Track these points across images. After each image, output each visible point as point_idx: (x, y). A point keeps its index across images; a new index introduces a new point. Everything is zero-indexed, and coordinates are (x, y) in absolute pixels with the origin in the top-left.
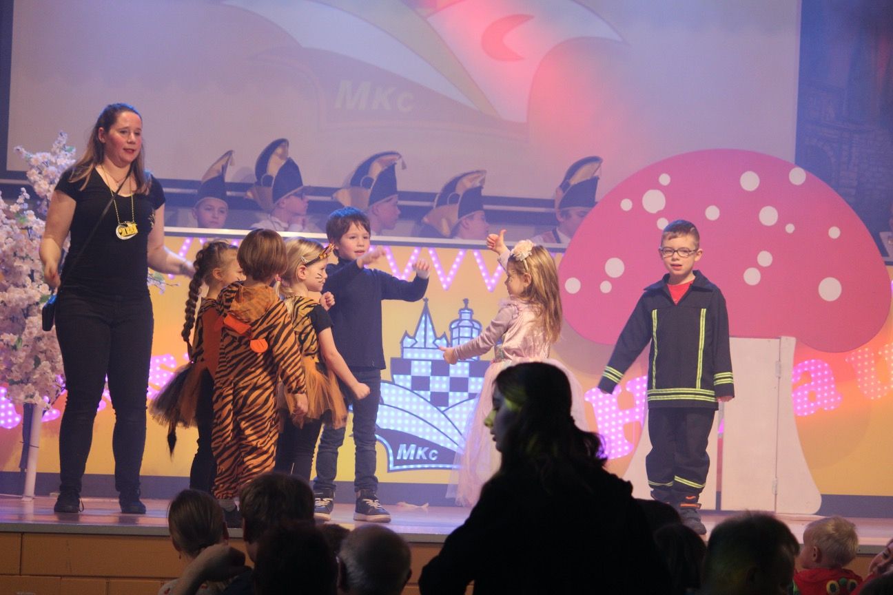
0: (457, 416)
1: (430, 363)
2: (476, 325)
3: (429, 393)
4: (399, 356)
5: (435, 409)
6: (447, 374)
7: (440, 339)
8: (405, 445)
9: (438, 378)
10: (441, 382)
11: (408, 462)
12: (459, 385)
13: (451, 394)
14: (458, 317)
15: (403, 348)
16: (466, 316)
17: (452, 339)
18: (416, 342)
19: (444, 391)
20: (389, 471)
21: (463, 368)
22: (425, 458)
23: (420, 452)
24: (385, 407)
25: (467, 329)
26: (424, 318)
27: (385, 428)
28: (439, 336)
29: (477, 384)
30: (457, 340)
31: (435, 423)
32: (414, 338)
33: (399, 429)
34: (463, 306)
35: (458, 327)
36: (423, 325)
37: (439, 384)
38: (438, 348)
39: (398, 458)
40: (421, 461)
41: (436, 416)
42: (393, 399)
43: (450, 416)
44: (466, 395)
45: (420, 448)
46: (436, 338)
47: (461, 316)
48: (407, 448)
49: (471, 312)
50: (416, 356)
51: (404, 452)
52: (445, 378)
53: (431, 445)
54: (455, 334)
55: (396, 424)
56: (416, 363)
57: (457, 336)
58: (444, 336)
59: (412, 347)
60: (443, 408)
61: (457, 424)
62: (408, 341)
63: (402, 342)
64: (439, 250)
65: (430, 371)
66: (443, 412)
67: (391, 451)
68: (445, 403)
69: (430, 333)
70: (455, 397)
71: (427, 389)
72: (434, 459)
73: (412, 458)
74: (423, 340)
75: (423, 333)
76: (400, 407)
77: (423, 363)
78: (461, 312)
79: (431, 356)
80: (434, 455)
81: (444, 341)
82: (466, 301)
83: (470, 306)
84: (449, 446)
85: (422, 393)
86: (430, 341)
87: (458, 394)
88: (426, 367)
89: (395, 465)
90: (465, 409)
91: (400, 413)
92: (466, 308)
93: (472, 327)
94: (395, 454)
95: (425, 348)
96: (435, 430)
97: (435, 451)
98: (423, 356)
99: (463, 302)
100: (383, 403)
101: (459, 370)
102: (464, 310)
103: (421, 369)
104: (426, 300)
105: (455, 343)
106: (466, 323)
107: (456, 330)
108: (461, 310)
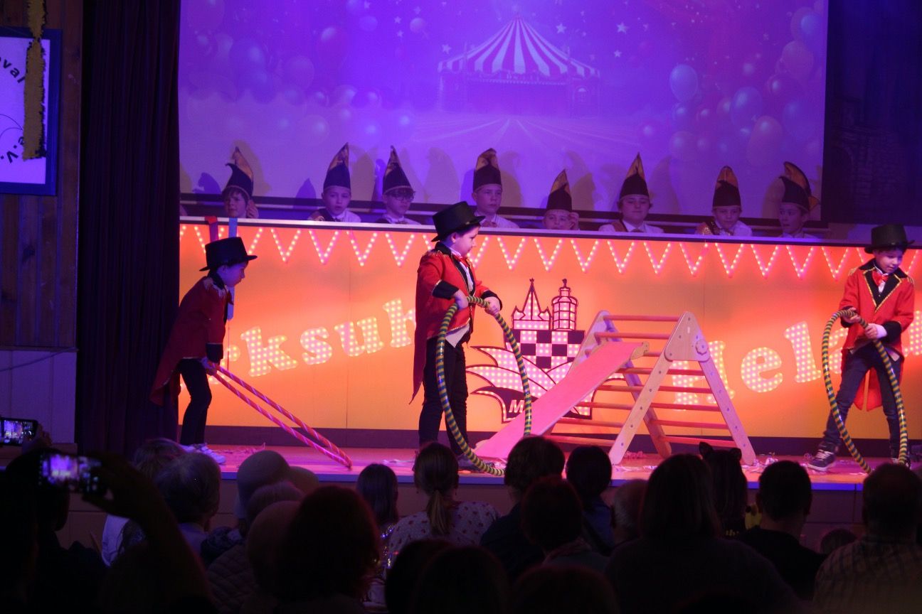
1: (535, 333)
2: (573, 301)
3: (535, 357)
5: (540, 370)
6: (549, 341)
7: (544, 312)
8: (516, 401)
9: (541, 345)
10: (544, 348)
12: (560, 350)
13: (553, 358)
14: (558, 294)
15: (514, 321)
16: (565, 293)
18: (525, 315)
19: (547, 356)
20: (503, 422)
24: (499, 369)
26: (530, 296)
27: (498, 386)
28: (543, 309)
29: (573, 349)
31: (540, 382)
32: (522, 312)
33: (510, 387)
34: (562, 285)
35: (559, 302)
36: (529, 301)
37: (544, 350)
38: (543, 320)
39: (510, 411)
41: (540, 376)
42: (505, 363)
43: (552, 376)
44: (565, 358)
46: (541, 312)
48: (518, 403)
49: (569, 290)
50: (524, 327)
52: (547, 345)
54: (557, 309)
55: (508, 384)
56: (523, 333)
58: (547, 310)
59: (521, 320)
60: (546, 370)
62: (518, 315)
63: (513, 316)
64: (541, 238)
66: (546, 373)
67: (504, 406)
68: (549, 366)
69: (536, 308)
70: (557, 360)
71: (533, 353)
74: (530, 314)
75: (530, 308)
76: (511, 369)
78: (561, 290)
79: (536, 327)
81: (547, 314)
82: (565, 281)
83: (567, 286)
85: (529, 357)
86: (536, 314)
87: (558, 358)
88: (532, 336)
90: (564, 370)
91: (511, 374)
92: (565, 287)
93: (570, 303)
94: (508, 408)
95: (532, 320)
96: (540, 388)
99: (562, 282)
100: (496, 366)
101: (559, 338)
102: (563, 288)
103: (528, 338)
104: (532, 280)
105: (556, 315)
106: (565, 299)
107: (557, 305)
108: (561, 288)
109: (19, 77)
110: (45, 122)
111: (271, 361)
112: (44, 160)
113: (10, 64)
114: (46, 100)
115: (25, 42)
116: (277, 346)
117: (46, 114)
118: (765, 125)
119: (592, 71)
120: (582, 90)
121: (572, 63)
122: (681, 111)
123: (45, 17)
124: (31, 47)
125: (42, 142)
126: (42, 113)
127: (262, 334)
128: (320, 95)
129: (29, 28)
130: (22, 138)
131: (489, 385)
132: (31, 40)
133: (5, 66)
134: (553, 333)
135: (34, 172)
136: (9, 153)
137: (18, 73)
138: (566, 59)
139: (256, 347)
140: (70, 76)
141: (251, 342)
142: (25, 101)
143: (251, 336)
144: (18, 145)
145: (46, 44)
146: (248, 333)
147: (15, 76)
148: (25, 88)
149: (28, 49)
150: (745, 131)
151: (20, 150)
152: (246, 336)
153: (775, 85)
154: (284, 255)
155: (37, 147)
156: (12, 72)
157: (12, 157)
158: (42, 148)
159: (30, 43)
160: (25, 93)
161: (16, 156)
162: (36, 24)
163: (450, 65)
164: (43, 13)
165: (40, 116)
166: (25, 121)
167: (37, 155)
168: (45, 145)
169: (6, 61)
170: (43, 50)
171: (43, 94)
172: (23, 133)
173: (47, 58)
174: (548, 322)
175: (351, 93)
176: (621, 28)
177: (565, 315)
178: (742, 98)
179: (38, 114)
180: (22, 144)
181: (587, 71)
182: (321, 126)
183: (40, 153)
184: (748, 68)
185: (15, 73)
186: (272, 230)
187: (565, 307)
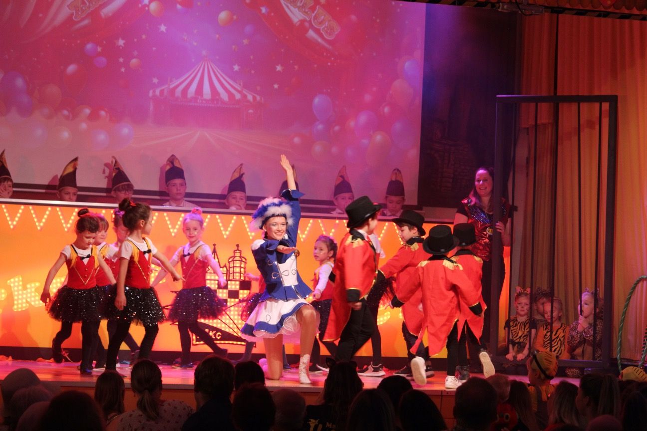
0: (232, 313)
1: (217, 282)
2: (244, 260)
6: (226, 288)
7: (223, 267)
9: (221, 291)
10: (223, 293)
12: (234, 294)
13: (229, 300)
14: (233, 255)
16: (238, 254)
17: (230, 268)
18: (209, 269)
19: (225, 298)
21: (235, 285)
23: (211, 334)
25: (238, 262)
26: (213, 255)
28: (222, 265)
29: (243, 294)
30: (232, 268)
34: (236, 248)
35: (233, 261)
43: (228, 313)
44: (237, 300)
47: (235, 254)
49: (241, 252)
50: (209, 278)
52: (225, 291)
53: (218, 330)
54: (232, 265)
56: (208, 282)
57: (233, 266)
58: (225, 266)
61: (232, 317)
64: (222, 215)
65: (217, 286)
66: (224, 310)
70: (231, 301)
72: (219, 338)
77: (213, 282)
78: (235, 252)
80: (219, 336)
81: (225, 269)
82: (238, 246)
83: (240, 249)
84: (227, 330)
87: (233, 300)
89: (196, 341)
90: (237, 309)
93: (241, 261)
96: (219, 321)
97: (220, 333)
98: (213, 278)
99: (236, 246)
101: (234, 286)
102: (236, 250)
103: (211, 285)
104: (214, 245)
105: (231, 270)
106: (238, 258)
107: (232, 263)
108: (235, 251)
111: (29, 300)
116: (33, 290)
118: (378, 138)
119: (258, 98)
120: (251, 111)
121: (245, 92)
122: (320, 127)
127: (23, 281)
128: (66, 112)
134: (229, 283)
138: (239, 89)
139: (18, 290)
141: (15, 286)
143: (14, 282)
146: (12, 280)
150: (365, 141)
152: (11, 282)
153: (386, 110)
154: (39, 225)
163: (158, 92)
174: (225, 275)
175: (87, 111)
176: (279, 68)
177: (238, 270)
178: (363, 118)
181: (254, 98)
182: (66, 134)
184: (368, 98)
186: (31, 207)
187: (237, 264)
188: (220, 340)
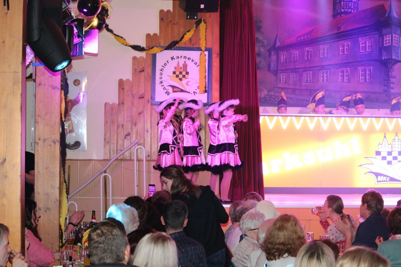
4: (377, 150)
9: (389, 156)
11: (381, 181)
12: (395, 158)
14: (394, 138)
16: (397, 138)
19: (391, 160)
20: (375, 184)
22: (386, 180)
23: (385, 178)
26: (384, 139)
27: (374, 171)
31: (388, 170)
32: (382, 145)
34: (396, 135)
36: (384, 141)
37: (390, 158)
38: (389, 148)
39: (378, 180)
40: (385, 181)
41: (389, 167)
43: (392, 167)
45: (384, 177)
50: (383, 150)
51: (380, 178)
52: (391, 156)
53: (388, 176)
56: (382, 152)
59: (381, 148)
60: (390, 165)
62: (380, 146)
63: (378, 146)
64: (389, 119)
68: (391, 164)
69: (387, 143)
70: (394, 162)
71: (386, 160)
72: (388, 180)
73: (382, 180)
74: (384, 145)
75: (384, 143)
79: (387, 150)
80: (388, 179)
82: (396, 134)
83: (398, 135)
85: (384, 161)
86: (387, 146)
88: (386, 153)
94: (377, 179)
95: (385, 148)
96: (388, 172)
97: (389, 178)
100: (373, 164)
101: (395, 154)
103: (384, 154)
104: (385, 134)
105: (394, 146)
106: (397, 140)
107: (394, 142)
109: (197, 65)
110: (207, 80)
112: (206, 94)
113: (194, 61)
114: (207, 72)
115: (199, 52)
117: (207, 77)
123: (206, 43)
124: (201, 54)
125: (205, 88)
126: (205, 77)
129: (200, 48)
130: (199, 86)
131: (370, 171)
132: (201, 52)
133: (192, 61)
134: (393, 152)
135: (203, 98)
136: (194, 92)
137: (197, 64)
140: (215, 64)
141: (286, 157)
142: (200, 73)
143: (286, 155)
144: (197, 89)
145: (206, 53)
147: (196, 65)
148: (199, 69)
149: (200, 55)
151: (198, 91)
152: (284, 155)
155: (204, 90)
156: (194, 63)
157: (195, 93)
158: (206, 89)
159: (201, 53)
160: (199, 71)
161: (196, 93)
162: (203, 46)
164: (205, 42)
165: (205, 78)
166: (200, 80)
167: (204, 92)
168: (207, 90)
169: (192, 60)
170: (205, 55)
171: (206, 71)
172: (199, 85)
173: (207, 57)
174: (391, 148)
177: (396, 146)
179: (204, 78)
180: (198, 88)
183: (206, 91)
185: (196, 64)
187: (397, 143)
188: (389, 181)
